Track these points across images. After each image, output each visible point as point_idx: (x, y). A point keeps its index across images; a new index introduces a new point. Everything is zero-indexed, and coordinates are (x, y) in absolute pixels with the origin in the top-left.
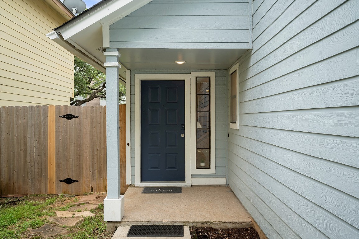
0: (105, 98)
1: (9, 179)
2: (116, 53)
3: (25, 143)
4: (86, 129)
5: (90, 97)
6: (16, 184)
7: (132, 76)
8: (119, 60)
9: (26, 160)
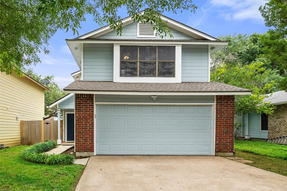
0: (57, 116)
1: (31, 141)
2: (60, 110)
3: (35, 131)
4: (52, 127)
5: (49, 116)
6: (33, 142)
7: (65, 113)
8: (61, 111)
9: (35, 136)
